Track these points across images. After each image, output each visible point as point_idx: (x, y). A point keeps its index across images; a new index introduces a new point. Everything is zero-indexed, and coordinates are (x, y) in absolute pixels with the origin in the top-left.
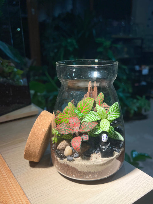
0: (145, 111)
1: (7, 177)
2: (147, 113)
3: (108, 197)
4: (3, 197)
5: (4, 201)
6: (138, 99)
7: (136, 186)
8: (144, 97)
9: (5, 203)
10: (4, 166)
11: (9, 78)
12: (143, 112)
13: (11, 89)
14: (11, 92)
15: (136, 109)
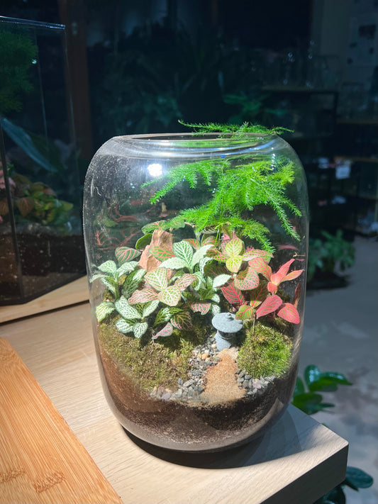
0: (343, 267)
2: (348, 272)
4: (55, 465)
5: (58, 472)
6: (324, 240)
8: (340, 233)
11: (44, 222)
12: (337, 270)
13: (49, 245)
14: (49, 250)
15: (320, 264)
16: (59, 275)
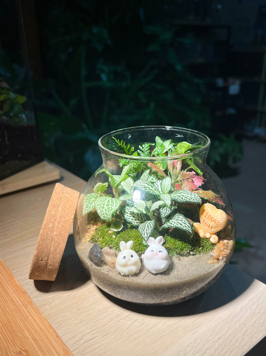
0: (235, 161)
1: (21, 304)
2: (238, 164)
3: (213, 336)
4: (19, 342)
5: (23, 350)
6: (221, 141)
7: (257, 311)
8: (232, 136)
9: (25, 355)
10: (12, 284)
12: (230, 163)
13: (6, 134)
14: (6, 138)
15: (218, 159)
16: (17, 162)
